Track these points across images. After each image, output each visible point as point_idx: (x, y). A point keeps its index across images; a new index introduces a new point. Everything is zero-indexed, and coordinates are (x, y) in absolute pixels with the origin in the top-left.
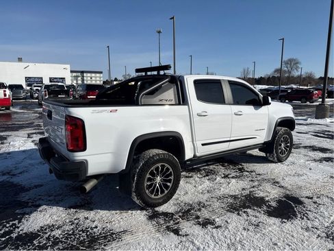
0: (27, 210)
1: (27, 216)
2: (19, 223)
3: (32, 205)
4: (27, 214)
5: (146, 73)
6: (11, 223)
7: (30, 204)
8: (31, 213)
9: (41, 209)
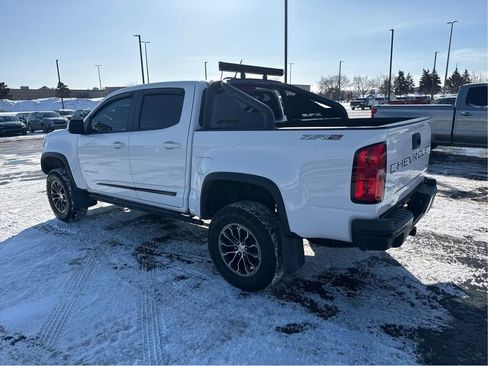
0: (451, 290)
1: (456, 283)
2: (470, 281)
3: (438, 293)
4: (454, 285)
5: (243, 76)
6: (480, 285)
7: (439, 297)
8: (448, 284)
9: (432, 282)
